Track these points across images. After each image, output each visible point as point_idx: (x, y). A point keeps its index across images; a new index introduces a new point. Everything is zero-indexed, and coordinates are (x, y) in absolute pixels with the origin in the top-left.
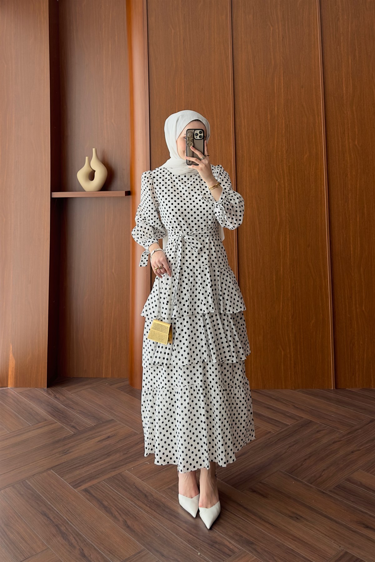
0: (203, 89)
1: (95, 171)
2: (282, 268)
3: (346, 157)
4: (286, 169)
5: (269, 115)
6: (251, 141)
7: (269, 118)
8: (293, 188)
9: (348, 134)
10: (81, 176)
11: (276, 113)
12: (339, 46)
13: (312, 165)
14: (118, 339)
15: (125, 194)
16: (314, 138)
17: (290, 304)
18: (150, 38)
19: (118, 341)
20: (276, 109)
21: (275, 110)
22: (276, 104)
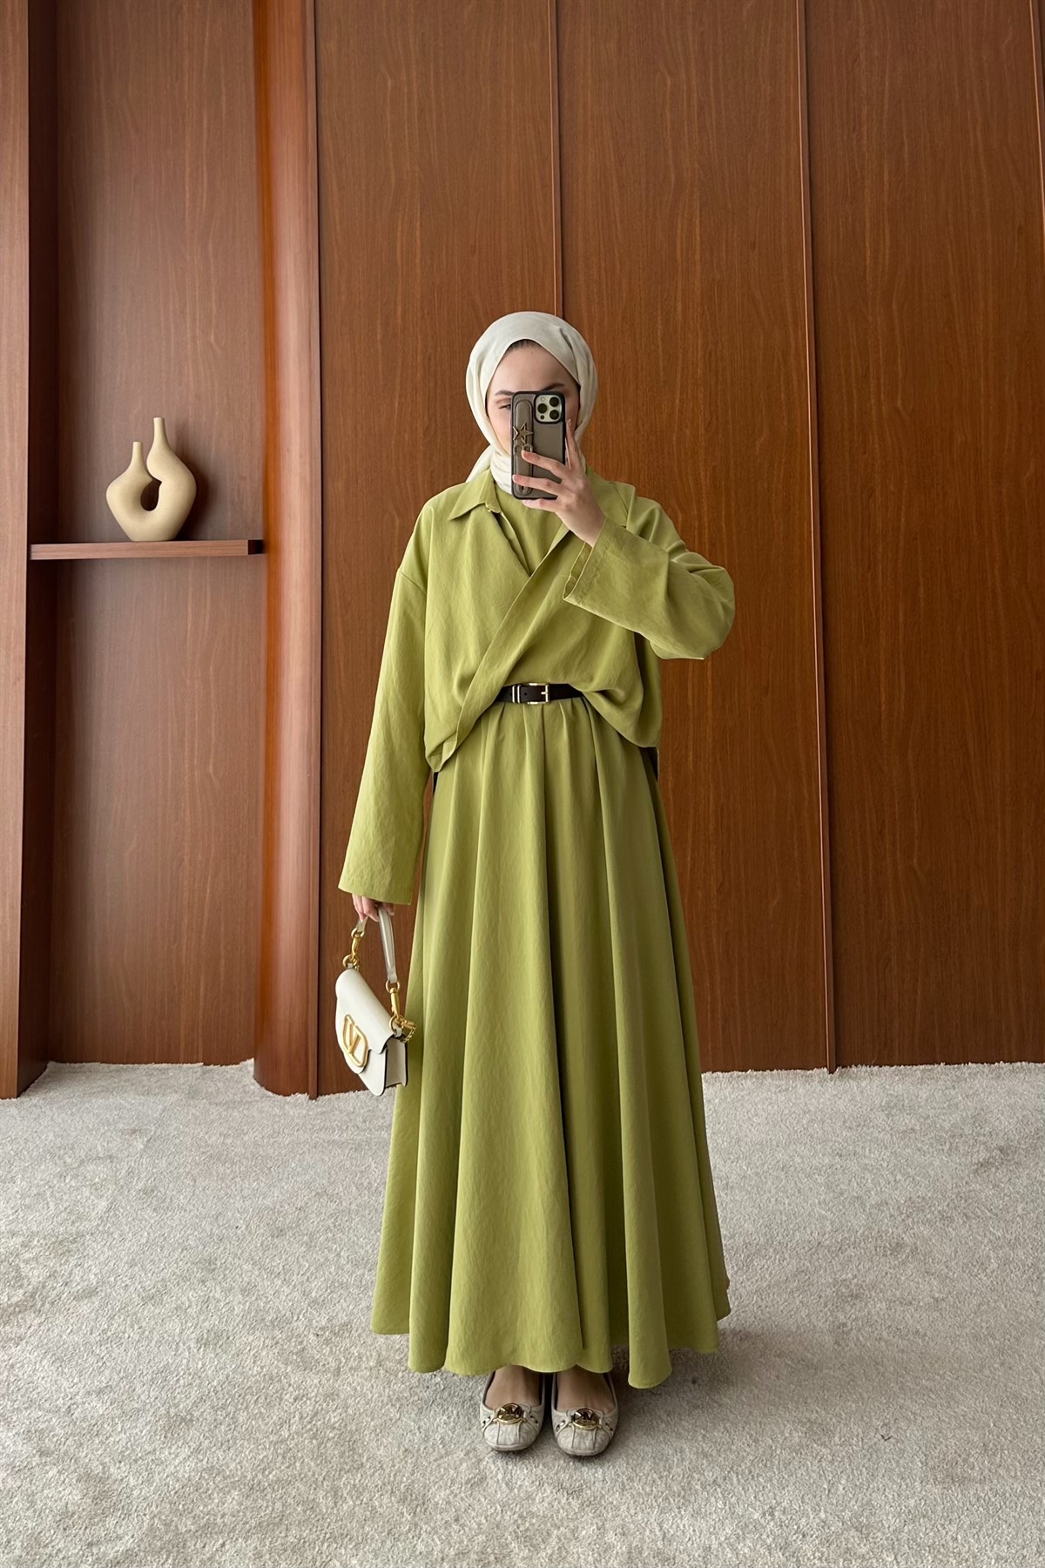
0: (475, 247)
1: (160, 482)
2: (691, 754)
3: (871, 442)
4: (706, 476)
5: (659, 322)
6: (608, 395)
7: (659, 334)
8: (724, 531)
9: (878, 379)
10: (117, 496)
11: (680, 317)
12: (855, 135)
13: (776, 465)
14: (223, 962)
15: (246, 548)
16: (783, 388)
17: (712, 854)
18: (323, 101)
19: (222, 969)
20: (679, 308)
21: (675, 309)
22: (679, 294)
